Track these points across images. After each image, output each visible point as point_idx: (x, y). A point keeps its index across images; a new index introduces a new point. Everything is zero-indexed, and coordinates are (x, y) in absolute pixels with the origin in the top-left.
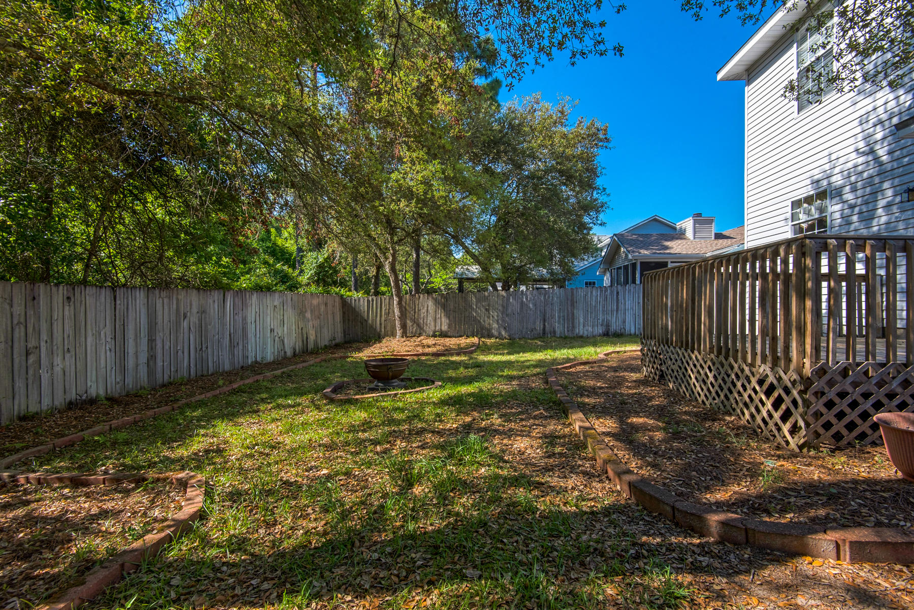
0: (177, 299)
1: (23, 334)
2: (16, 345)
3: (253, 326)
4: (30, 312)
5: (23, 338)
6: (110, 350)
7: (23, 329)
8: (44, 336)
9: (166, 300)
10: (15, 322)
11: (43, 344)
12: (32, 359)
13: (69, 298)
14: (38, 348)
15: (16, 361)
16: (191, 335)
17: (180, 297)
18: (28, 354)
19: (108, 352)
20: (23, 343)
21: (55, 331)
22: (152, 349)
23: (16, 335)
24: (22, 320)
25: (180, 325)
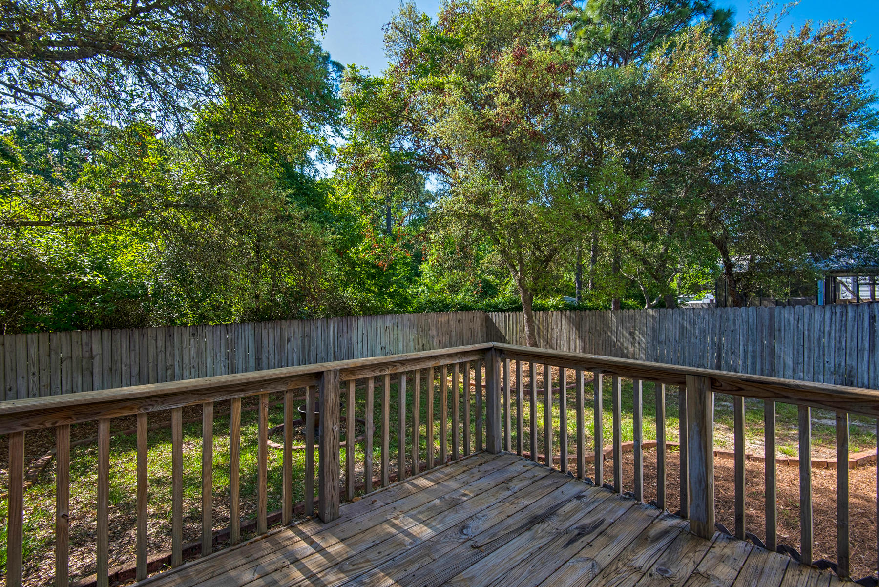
0: (281, 329)
1: (163, 357)
2: (159, 365)
3: (360, 345)
4: (168, 344)
5: (163, 360)
6: (224, 366)
7: (163, 354)
8: (177, 358)
9: (270, 330)
10: (159, 350)
11: (176, 363)
12: (169, 372)
13: (193, 334)
14: (173, 365)
15: (160, 373)
16: (295, 354)
17: (283, 327)
18: (166, 369)
19: (223, 368)
20: (163, 363)
21: (184, 355)
22: (259, 365)
23: (159, 358)
24: (163, 349)
25: (284, 348)
